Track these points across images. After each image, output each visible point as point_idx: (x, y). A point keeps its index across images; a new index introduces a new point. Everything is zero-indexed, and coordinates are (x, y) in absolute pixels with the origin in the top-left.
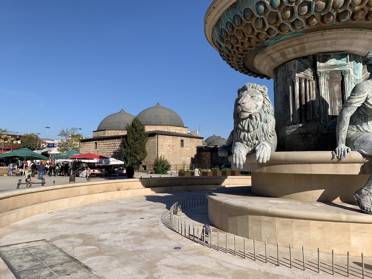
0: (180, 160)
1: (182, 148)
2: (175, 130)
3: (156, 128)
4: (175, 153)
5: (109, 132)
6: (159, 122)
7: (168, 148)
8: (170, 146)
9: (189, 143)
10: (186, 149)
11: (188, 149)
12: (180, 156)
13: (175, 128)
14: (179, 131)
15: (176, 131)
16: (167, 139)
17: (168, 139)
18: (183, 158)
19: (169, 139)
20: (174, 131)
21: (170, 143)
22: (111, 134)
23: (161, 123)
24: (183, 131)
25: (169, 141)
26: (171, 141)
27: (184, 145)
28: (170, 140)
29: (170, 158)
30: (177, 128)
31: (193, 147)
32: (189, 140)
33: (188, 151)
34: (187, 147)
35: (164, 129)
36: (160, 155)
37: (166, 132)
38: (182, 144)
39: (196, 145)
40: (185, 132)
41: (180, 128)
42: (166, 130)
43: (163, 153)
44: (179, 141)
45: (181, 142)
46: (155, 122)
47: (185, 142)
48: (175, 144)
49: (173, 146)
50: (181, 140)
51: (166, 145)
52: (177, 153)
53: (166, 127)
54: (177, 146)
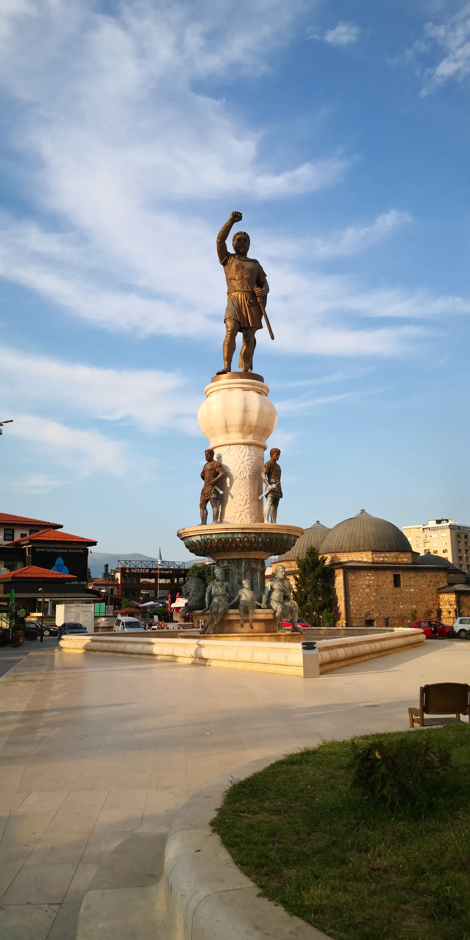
0: (394, 610)
1: (398, 589)
2: (383, 557)
3: (349, 556)
4: (382, 598)
6: (354, 546)
7: (368, 590)
8: (371, 587)
10: (407, 590)
11: (412, 590)
12: (394, 603)
13: (383, 555)
14: (390, 560)
18: (401, 607)
20: (381, 559)
21: (370, 582)
23: (359, 547)
24: (402, 558)
25: (368, 578)
26: (372, 578)
27: (403, 584)
28: (369, 576)
29: (373, 607)
31: (424, 586)
32: (412, 574)
33: (411, 593)
34: (410, 586)
35: (362, 558)
36: (351, 603)
37: (365, 562)
38: (397, 582)
39: (431, 582)
40: (406, 560)
41: (393, 554)
42: (365, 560)
43: (357, 599)
44: (389, 577)
45: (393, 578)
46: (348, 545)
47: (404, 578)
48: (380, 583)
49: (378, 586)
50: (394, 575)
51: (362, 585)
52: (387, 598)
53: (365, 554)
54: (384, 586)
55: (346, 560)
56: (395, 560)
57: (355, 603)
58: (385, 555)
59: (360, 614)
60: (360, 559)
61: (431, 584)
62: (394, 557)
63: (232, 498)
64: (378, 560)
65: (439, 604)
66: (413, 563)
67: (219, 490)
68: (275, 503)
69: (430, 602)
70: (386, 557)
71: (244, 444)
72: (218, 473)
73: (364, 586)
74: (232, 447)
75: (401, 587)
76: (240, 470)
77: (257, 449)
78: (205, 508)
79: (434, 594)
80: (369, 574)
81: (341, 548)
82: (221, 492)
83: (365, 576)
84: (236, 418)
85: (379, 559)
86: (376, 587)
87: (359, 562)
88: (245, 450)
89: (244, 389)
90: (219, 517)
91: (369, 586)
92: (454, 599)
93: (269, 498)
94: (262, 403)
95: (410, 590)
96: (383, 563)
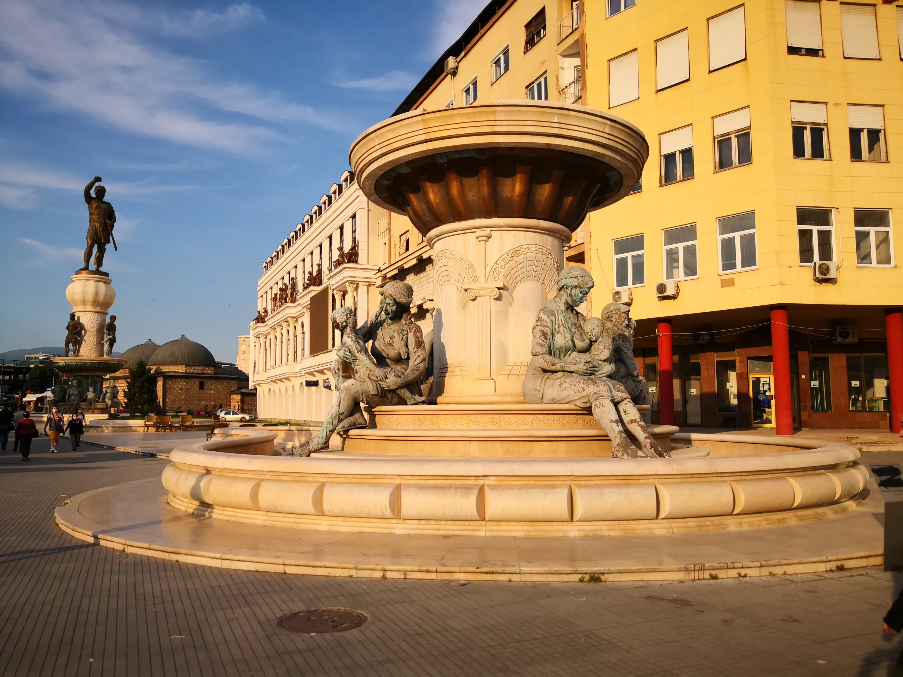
0: (198, 405)
1: (202, 391)
4: (190, 397)
7: (180, 392)
8: (183, 389)
10: (209, 392)
11: (212, 392)
12: (198, 400)
13: (193, 368)
14: (199, 371)
18: (203, 403)
20: (192, 371)
21: (182, 386)
23: (177, 362)
24: (207, 370)
25: (181, 383)
26: (184, 383)
27: (206, 388)
29: (183, 403)
30: (197, 368)
31: (221, 389)
32: (213, 381)
33: (211, 394)
34: (211, 389)
35: (178, 370)
36: (167, 400)
37: (180, 372)
38: (202, 387)
40: (210, 372)
41: (200, 368)
42: (180, 371)
43: (171, 397)
44: (197, 382)
45: (199, 384)
46: (169, 360)
47: (207, 384)
48: (190, 387)
49: (187, 389)
50: (200, 381)
51: (176, 388)
52: (193, 397)
53: (181, 367)
54: (193, 389)
55: (167, 371)
56: (202, 371)
57: (170, 400)
58: (195, 368)
59: (173, 408)
60: (176, 370)
61: (226, 388)
62: (201, 370)
63: (85, 341)
64: (189, 371)
65: (230, 402)
66: (214, 374)
67: (77, 337)
68: (111, 345)
71: (95, 312)
72: (77, 328)
73: (177, 389)
74: (87, 313)
75: (204, 390)
76: (91, 327)
77: (101, 315)
78: (68, 346)
79: (227, 395)
80: (182, 381)
81: (164, 362)
82: (79, 339)
83: (179, 382)
84: (90, 297)
86: (186, 390)
87: (176, 372)
88: (95, 316)
89: (96, 281)
90: (76, 352)
91: (181, 389)
92: (240, 398)
93: (108, 343)
94: (107, 290)
96: (193, 373)
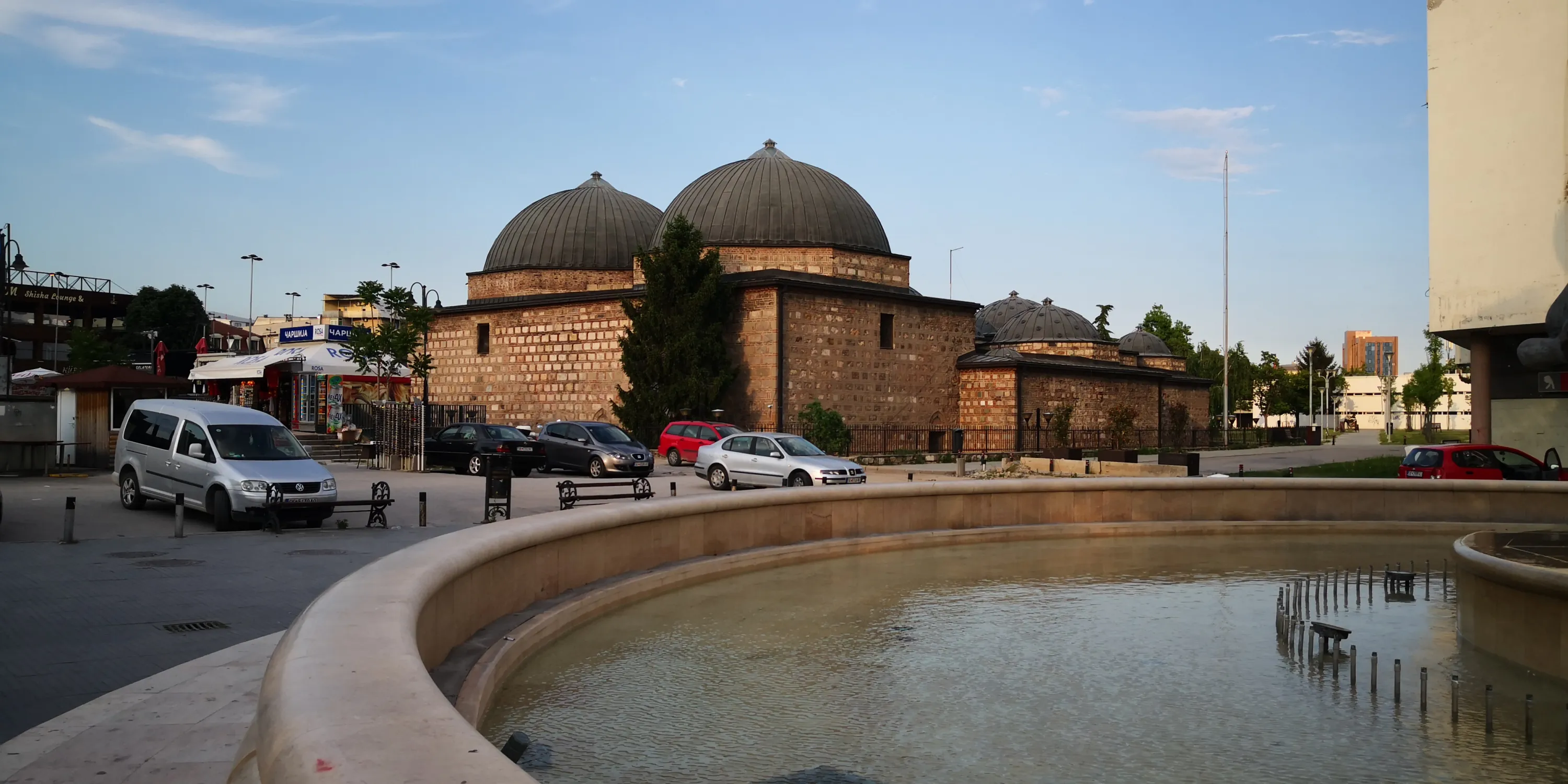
0: (878, 408)
1: (886, 353)
2: (856, 267)
3: (766, 258)
4: (855, 375)
5: (544, 278)
6: (778, 230)
7: (826, 352)
8: (835, 343)
9: (918, 331)
10: (904, 357)
11: (912, 358)
12: (878, 388)
13: (855, 261)
14: (870, 275)
15: (861, 273)
16: (823, 312)
17: (825, 308)
18: (890, 399)
19: (830, 312)
20: (852, 272)
21: (833, 329)
22: (550, 287)
23: (792, 234)
24: (891, 273)
25: (829, 317)
26: (839, 319)
27: (896, 340)
28: (833, 313)
29: (835, 398)
30: (864, 259)
31: (934, 349)
32: (914, 317)
33: (910, 365)
34: (910, 346)
35: (805, 264)
36: (791, 386)
38: (885, 335)
39: (947, 339)
42: (813, 270)
43: (803, 374)
44: (871, 319)
45: (879, 324)
47: (899, 325)
48: (854, 333)
49: (849, 342)
50: (882, 314)
51: (817, 337)
52: (865, 376)
53: (814, 255)
54: (862, 343)
57: (799, 387)
58: (860, 262)
60: (801, 268)
64: (844, 273)
65: (958, 397)
69: (943, 390)
70: (862, 267)
73: (820, 341)
75: (892, 349)
79: (950, 370)
80: (832, 309)
85: (847, 271)
86: (844, 345)
91: (830, 341)
92: (1012, 384)
95: (908, 357)
96: (854, 280)
